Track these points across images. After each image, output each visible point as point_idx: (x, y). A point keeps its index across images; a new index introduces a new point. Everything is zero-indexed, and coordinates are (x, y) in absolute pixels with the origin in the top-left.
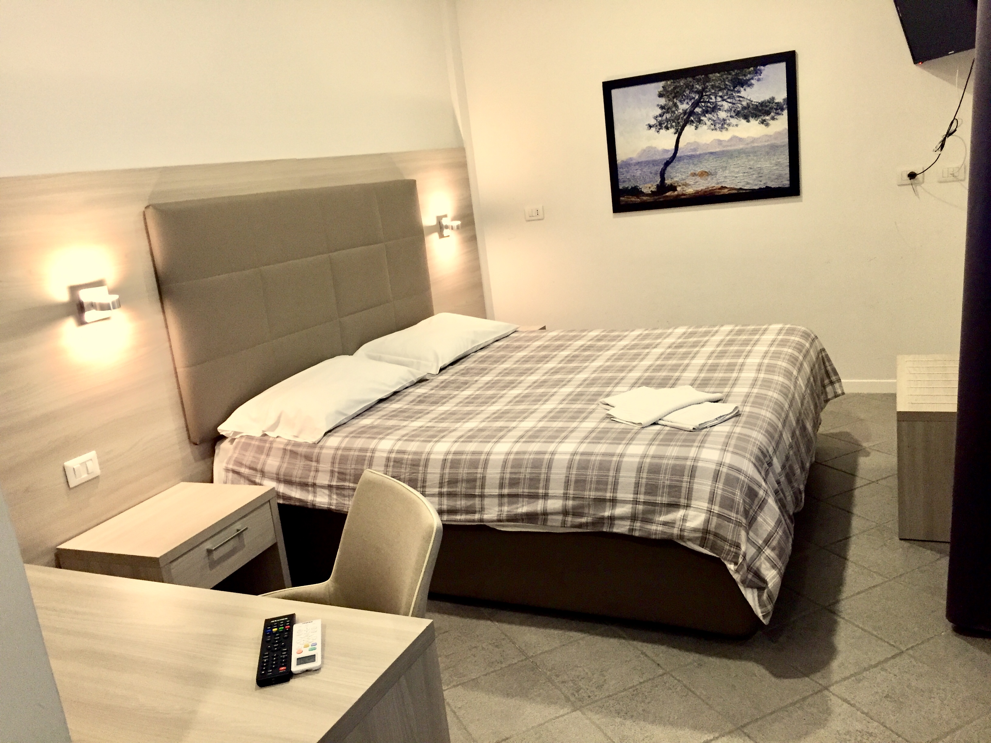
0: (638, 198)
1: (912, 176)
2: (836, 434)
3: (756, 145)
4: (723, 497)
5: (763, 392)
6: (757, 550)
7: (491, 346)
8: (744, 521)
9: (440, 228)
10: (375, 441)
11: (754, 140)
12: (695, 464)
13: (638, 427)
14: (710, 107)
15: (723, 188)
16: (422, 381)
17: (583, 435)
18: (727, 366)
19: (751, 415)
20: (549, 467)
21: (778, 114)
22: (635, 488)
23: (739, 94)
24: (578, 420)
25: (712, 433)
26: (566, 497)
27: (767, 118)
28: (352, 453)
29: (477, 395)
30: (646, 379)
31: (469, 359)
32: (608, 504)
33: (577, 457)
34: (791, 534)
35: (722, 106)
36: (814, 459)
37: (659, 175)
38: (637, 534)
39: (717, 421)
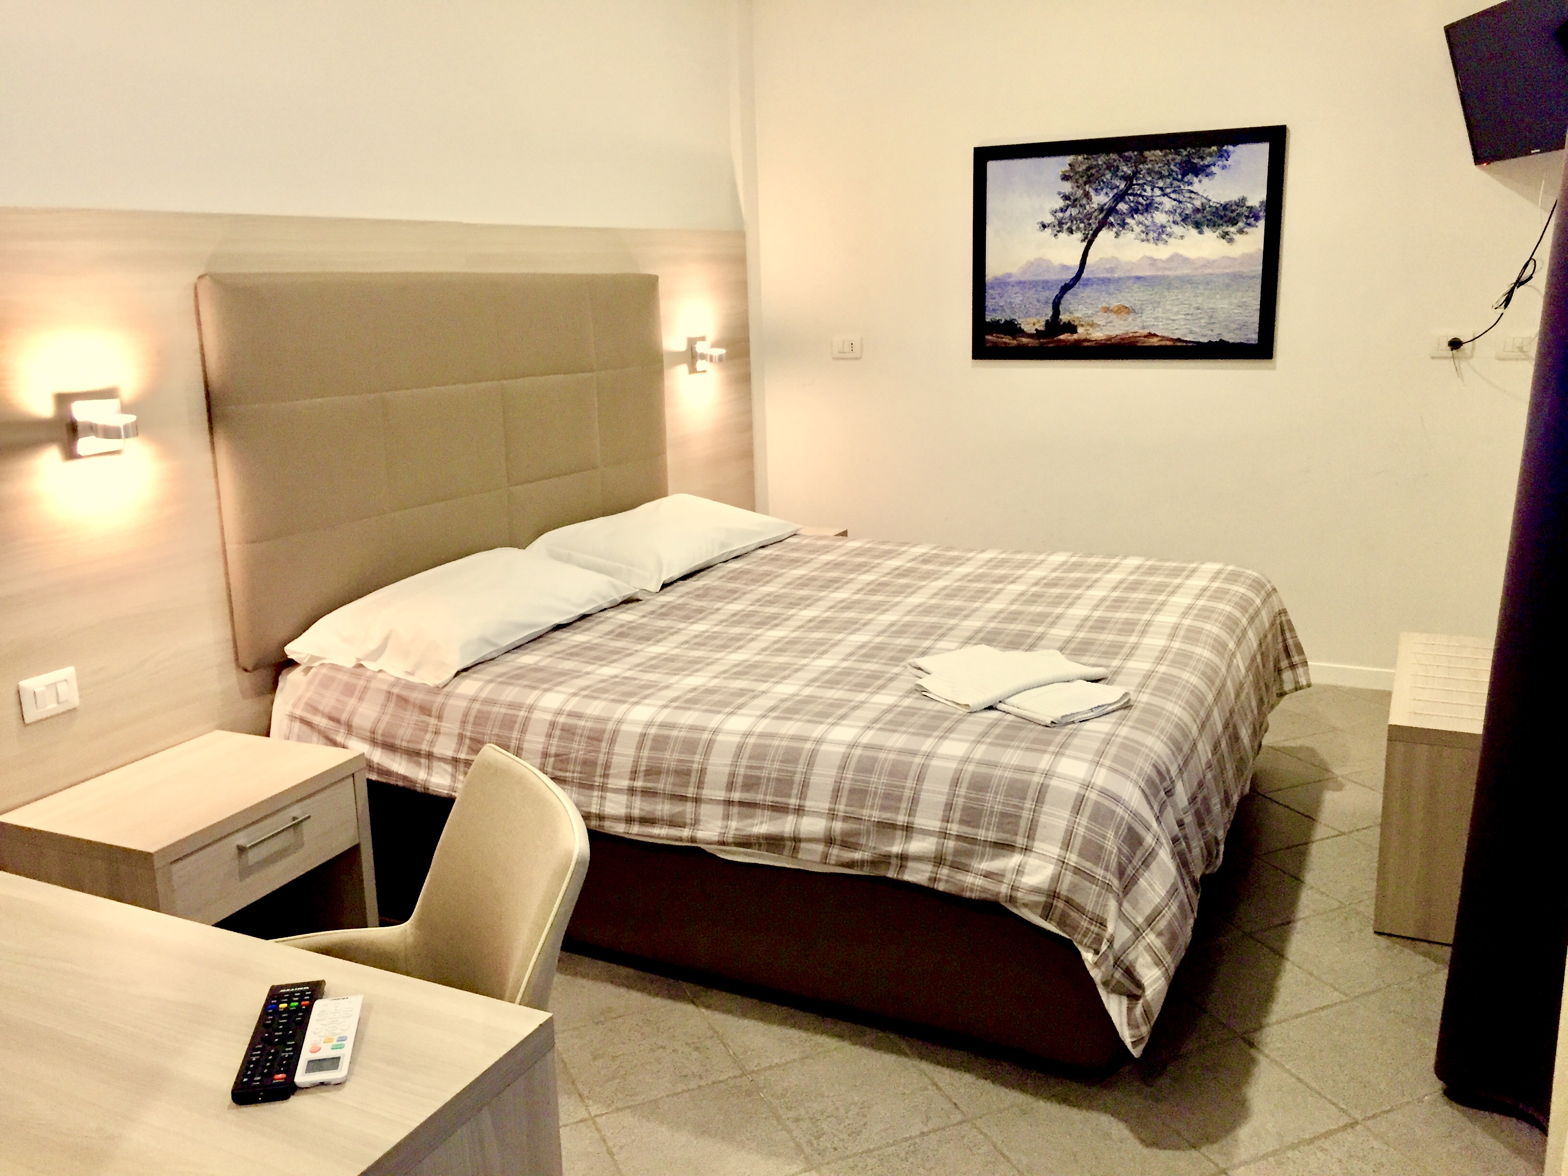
0: (1014, 338)
1: (1455, 344)
2: (1293, 749)
3: (1209, 271)
4: (1087, 842)
5: (1175, 672)
6: (1134, 934)
7: (753, 554)
8: (1115, 882)
9: (691, 357)
10: (536, 693)
11: (1208, 263)
12: (1047, 782)
13: (963, 711)
14: (1142, 205)
15: (1151, 335)
16: (629, 601)
17: (873, 715)
18: (1123, 624)
19: (1149, 709)
20: (810, 764)
21: (1249, 225)
22: (944, 811)
23: (1190, 188)
24: (869, 690)
25: (1081, 733)
26: (832, 815)
27: (1232, 229)
28: (495, 709)
29: (714, 632)
30: (989, 632)
31: (713, 573)
32: (899, 833)
33: (858, 752)
34: (1193, 912)
35: (1161, 204)
36: (1247, 790)
37: (1051, 305)
38: (941, 887)
39: (1092, 714)
